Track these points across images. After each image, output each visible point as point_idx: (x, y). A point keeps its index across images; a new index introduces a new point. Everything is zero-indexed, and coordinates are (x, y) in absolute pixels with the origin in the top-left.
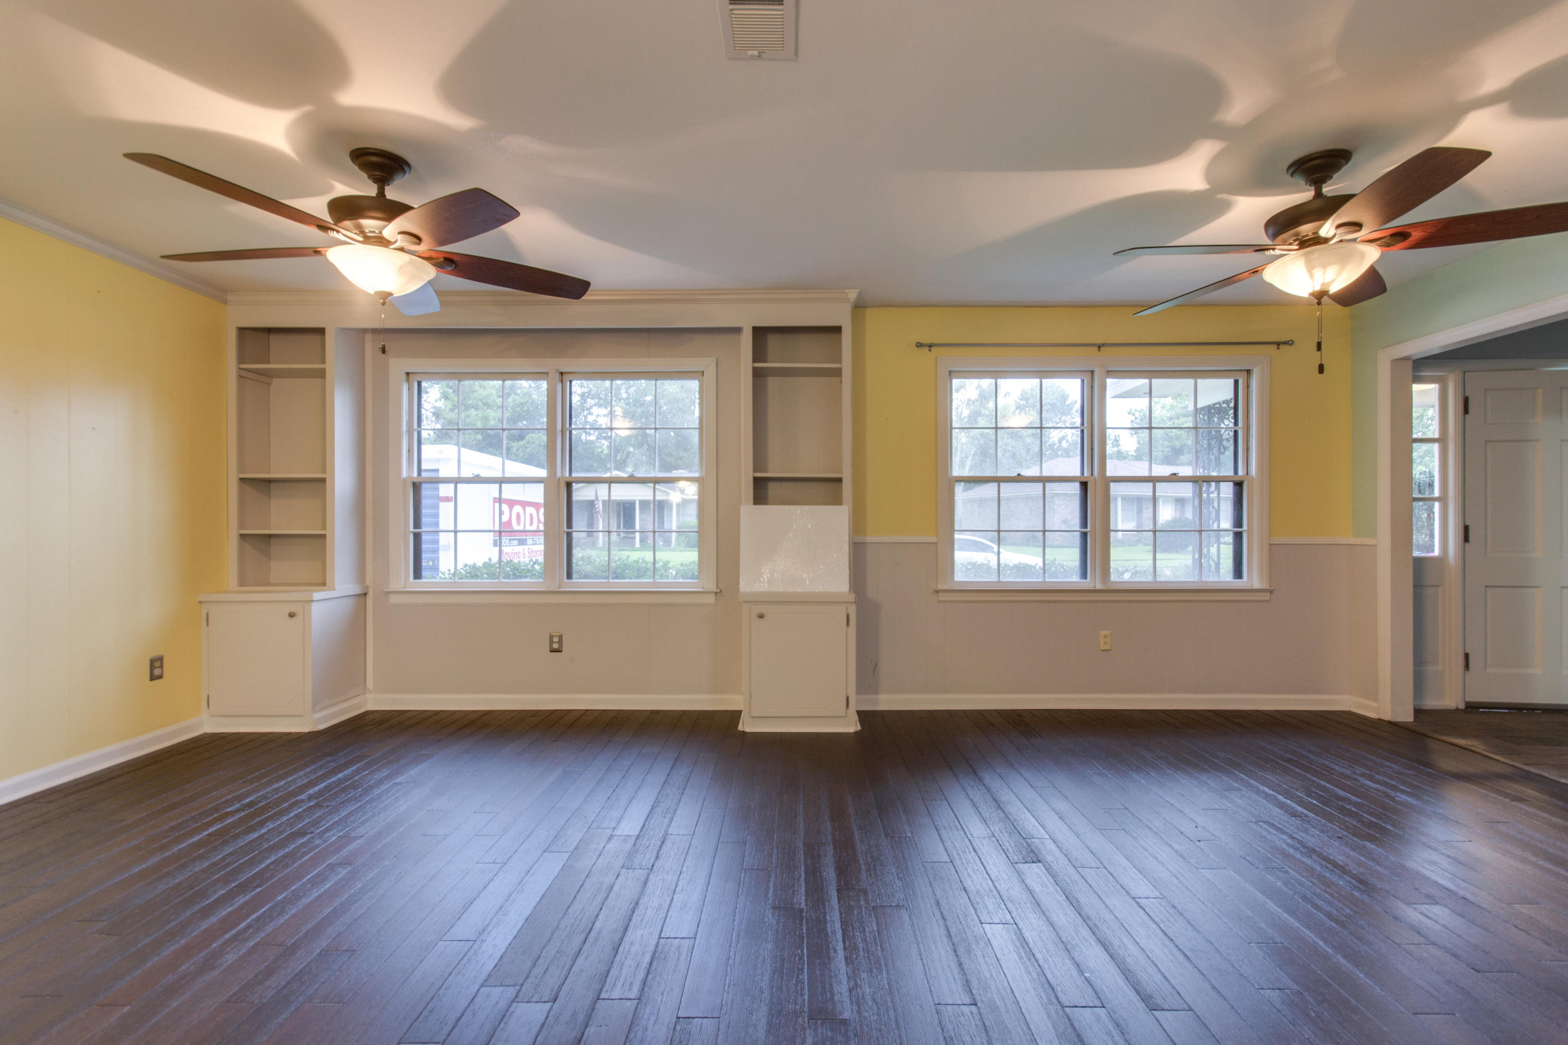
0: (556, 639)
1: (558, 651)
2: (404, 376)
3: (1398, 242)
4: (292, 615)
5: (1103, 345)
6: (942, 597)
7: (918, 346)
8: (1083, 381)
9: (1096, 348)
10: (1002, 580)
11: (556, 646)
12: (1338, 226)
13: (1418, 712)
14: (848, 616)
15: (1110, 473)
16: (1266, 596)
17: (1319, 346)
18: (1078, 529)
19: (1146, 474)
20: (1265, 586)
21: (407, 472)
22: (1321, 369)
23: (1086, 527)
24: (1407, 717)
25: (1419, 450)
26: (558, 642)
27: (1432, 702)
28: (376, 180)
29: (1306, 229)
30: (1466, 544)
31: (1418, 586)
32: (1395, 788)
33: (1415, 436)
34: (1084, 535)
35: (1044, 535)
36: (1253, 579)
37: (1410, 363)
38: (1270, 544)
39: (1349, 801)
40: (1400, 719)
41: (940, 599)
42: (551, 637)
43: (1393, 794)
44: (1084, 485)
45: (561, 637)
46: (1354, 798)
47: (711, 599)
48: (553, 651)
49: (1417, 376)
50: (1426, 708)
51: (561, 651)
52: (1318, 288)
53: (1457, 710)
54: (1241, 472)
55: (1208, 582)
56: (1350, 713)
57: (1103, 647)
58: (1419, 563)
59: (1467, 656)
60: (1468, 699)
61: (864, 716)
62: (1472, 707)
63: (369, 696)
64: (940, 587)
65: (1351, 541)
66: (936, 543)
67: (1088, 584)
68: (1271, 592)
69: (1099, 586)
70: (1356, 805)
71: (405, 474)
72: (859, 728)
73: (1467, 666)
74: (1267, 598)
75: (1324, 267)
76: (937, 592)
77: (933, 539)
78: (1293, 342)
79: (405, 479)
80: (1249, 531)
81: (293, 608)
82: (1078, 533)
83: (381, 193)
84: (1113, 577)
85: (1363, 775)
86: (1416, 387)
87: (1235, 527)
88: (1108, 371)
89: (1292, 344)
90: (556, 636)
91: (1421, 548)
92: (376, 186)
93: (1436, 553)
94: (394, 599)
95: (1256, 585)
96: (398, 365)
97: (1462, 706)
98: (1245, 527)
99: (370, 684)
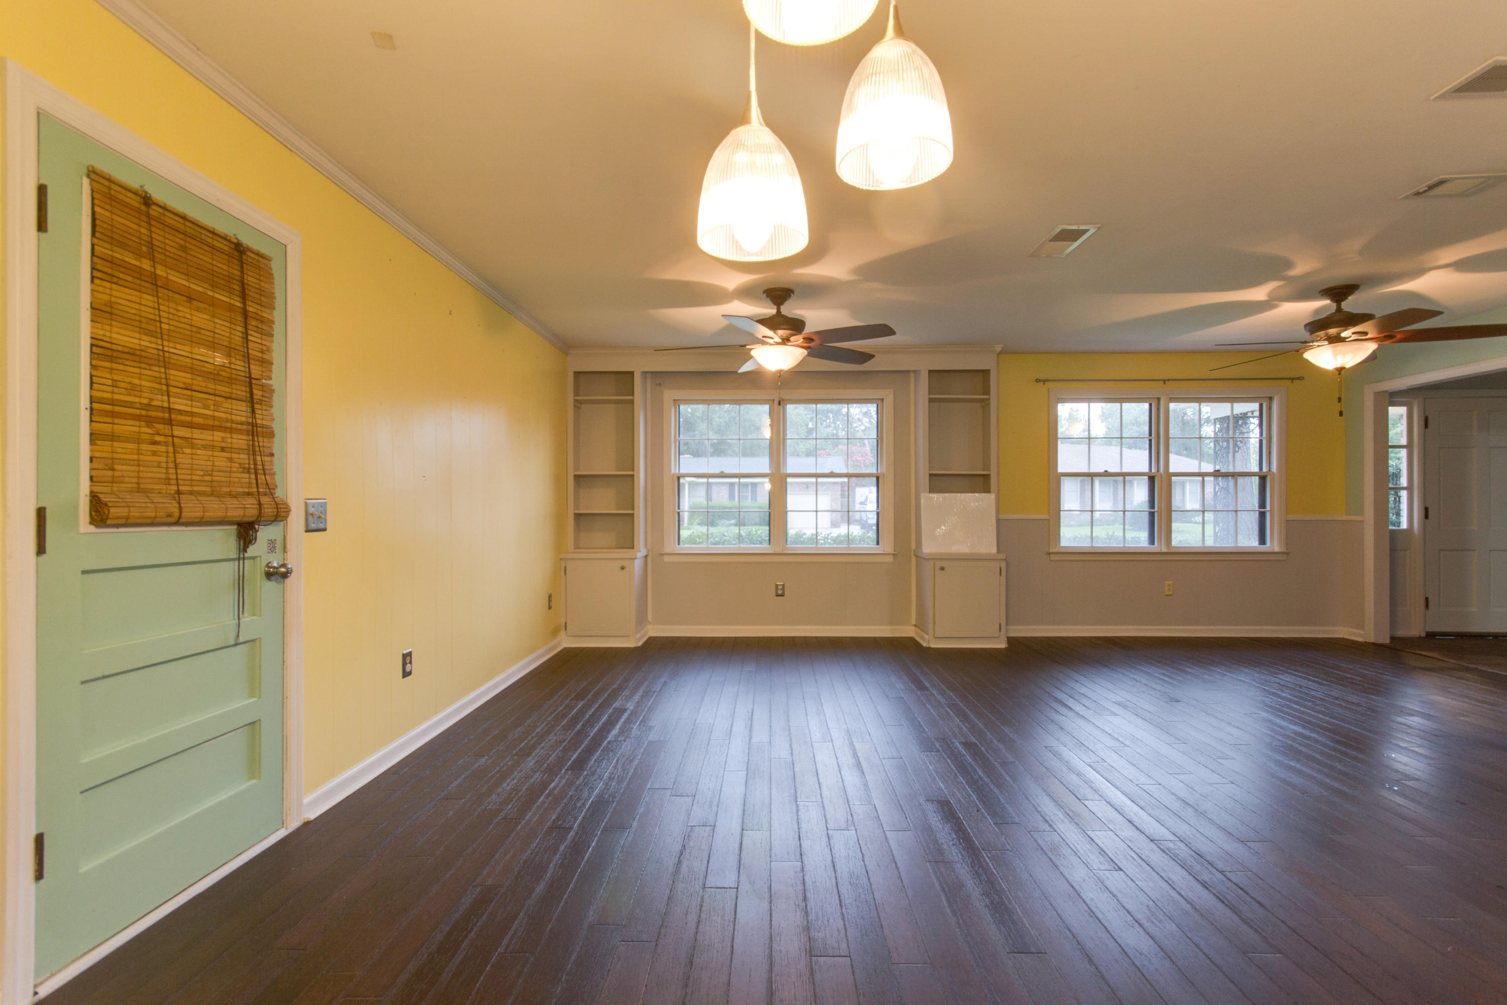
0: (780, 587)
1: (782, 595)
2: (672, 402)
3: (1389, 340)
4: (623, 568)
5: (1168, 380)
6: (1053, 557)
7: (1037, 382)
8: (1150, 405)
9: (1162, 382)
10: (1094, 545)
11: (780, 592)
12: (1353, 333)
13: (1393, 638)
14: (1000, 569)
15: (1172, 469)
16: (1283, 557)
17: (1340, 400)
18: (1147, 509)
19: (1197, 470)
20: (1283, 550)
21: (674, 470)
22: (1341, 414)
23: (1154, 508)
24: (1387, 641)
25: (1392, 453)
26: (781, 589)
27: (1401, 633)
28: (775, 304)
29: (1332, 331)
30: (1427, 520)
31: (1393, 550)
32: (1382, 674)
33: (1390, 444)
34: (1152, 515)
35: (1124, 514)
36: (1273, 544)
37: (1388, 394)
38: (1287, 521)
39: (1355, 680)
40: (1381, 641)
41: (1051, 559)
42: (777, 586)
43: (1382, 677)
44: (1152, 479)
45: (783, 586)
46: (1357, 678)
47: (890, 559)
48: (778, 595)
49: (1393, 401)
50: (1398, 636)
51: (783, 596)
52: (1339, 365)
53: (1420, 638)
54: (1265, 469)
55: (1241, 547)
56: (1343, 639)
57: (1167, 593)
58: (1395, 536)
59: (1427, 599)
60: (1428, 630)
61: (1010, 640)
62: (1431, 635)
63: (650, 627)
64: (1051, 550)
65: (1345, 518)
66: (1049, 520)
67: (1156, 548)
68: (1287, 554)
69: (1164, 550)
70: (1360, 681)
71: (673, 472)
72: (1007, 646)
73: (1427, 606)
74: (1284, 558)
75: (1344, 354)
76: (1049, 554)
77: (1047, 517)
78: (1303, 378)
79: (673, 475)
80: (1271, 511)
81: (624, 563)
82: (1147, 513)
83: (779, 311)
84: (1174, 543)
85: (1360, 668)
86: (1390, 408)
87: (1260, 508)
88: (1171, 398)
89: (1303, 379)
90: (780, 585)
91: (1394, 525)
92: (776, 307)
93: (1404, 525)
94: (667, 559)
95: (1277, 549)
96: (669, 395)
97: (1423, 635)
98: (1268, 508)
99: (650, 618)
